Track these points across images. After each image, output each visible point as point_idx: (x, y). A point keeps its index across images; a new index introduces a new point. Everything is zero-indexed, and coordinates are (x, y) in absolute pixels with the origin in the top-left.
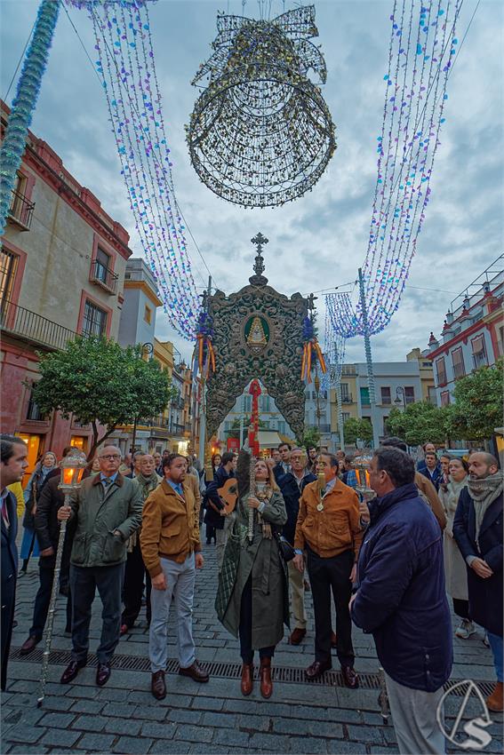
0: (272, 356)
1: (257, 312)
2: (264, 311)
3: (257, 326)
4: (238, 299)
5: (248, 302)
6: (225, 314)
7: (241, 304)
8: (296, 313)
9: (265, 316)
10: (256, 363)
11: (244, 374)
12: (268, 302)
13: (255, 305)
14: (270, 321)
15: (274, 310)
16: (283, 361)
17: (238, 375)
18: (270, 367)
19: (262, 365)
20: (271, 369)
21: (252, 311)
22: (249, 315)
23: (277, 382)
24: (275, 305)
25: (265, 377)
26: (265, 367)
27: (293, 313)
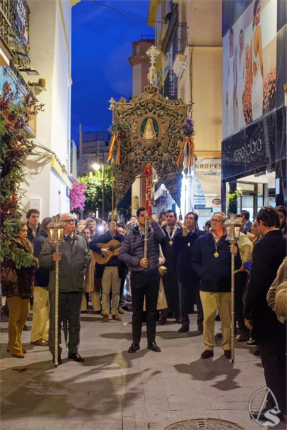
0: (160, 147)
1: (150, 114)
2: (155, 113)
3: (149, 126)
4: (136, 104)
5: (144, 106)
6: (127, 115)
7: (138, 108)
8: (178, 115)
9: (156, 117)
10: (149, 152)
11: (140, 160)
12: (157, 106)
13: (148, 108)
14: (159, 121)
15: (162, 113)
16: (168, 151)
17: (137, 161)
18: (159, 155)
19: (153, 153)
20: (159, 157)
21: (146, 113)
22: (145, 116)
23: (163, 166)
24: (163, 108)
25: (155, 162)
26: (155, 155)
27: (176, 115)
